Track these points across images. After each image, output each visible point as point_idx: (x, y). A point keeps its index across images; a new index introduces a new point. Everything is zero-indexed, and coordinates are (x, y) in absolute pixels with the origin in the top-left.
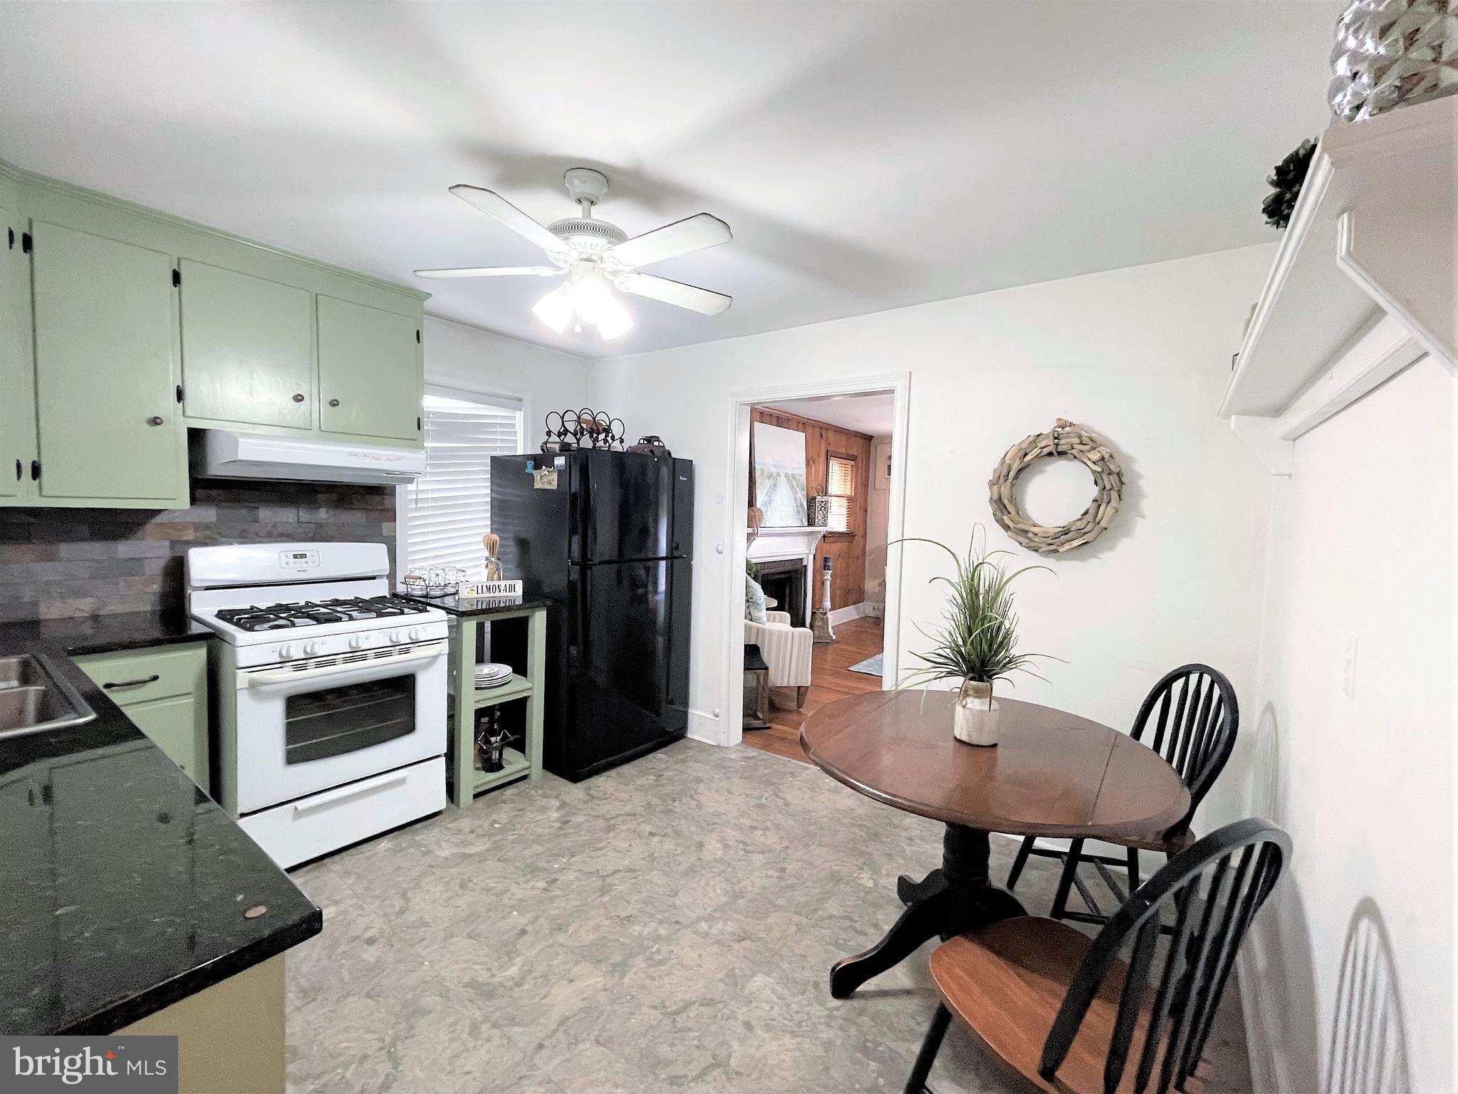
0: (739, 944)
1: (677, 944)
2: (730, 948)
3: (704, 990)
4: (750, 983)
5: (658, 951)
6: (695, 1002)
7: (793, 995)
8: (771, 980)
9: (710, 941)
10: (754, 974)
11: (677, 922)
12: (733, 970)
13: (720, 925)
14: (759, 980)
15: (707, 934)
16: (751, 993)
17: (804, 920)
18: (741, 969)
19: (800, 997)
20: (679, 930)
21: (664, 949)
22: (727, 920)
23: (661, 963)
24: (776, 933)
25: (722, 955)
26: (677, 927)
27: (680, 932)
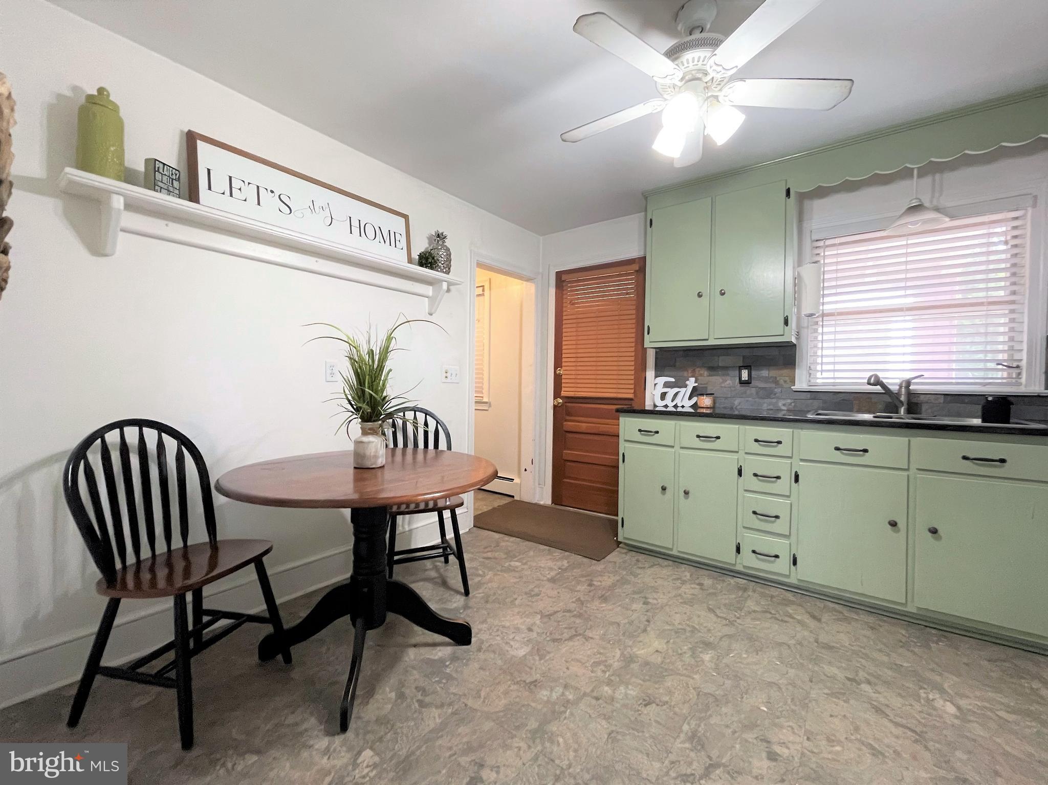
0: (535, 678)
1: (590, 678)
2: (543, 674)
3: (560, 647)
4: (528, 651)
5: (604, 672)
6: (566, 640)
7: (498, 645)
8: (512, 653)
9: (561, 681)
10: (525, 656)
11: (597, 699)
12: (540, 659)
13: (554, 696)
14: (521, 653)
15: (566, 686)
16: (527, 646)
17: (470, 703)
18: (534, 659)
19: (493, 643)
20: (593, 691)
21: (599, 673)
22: (548, 701)
23: (596, 664)
24: (502, 688)
25: (549, 669)
26: (595, 694)
27: (591, 688)
